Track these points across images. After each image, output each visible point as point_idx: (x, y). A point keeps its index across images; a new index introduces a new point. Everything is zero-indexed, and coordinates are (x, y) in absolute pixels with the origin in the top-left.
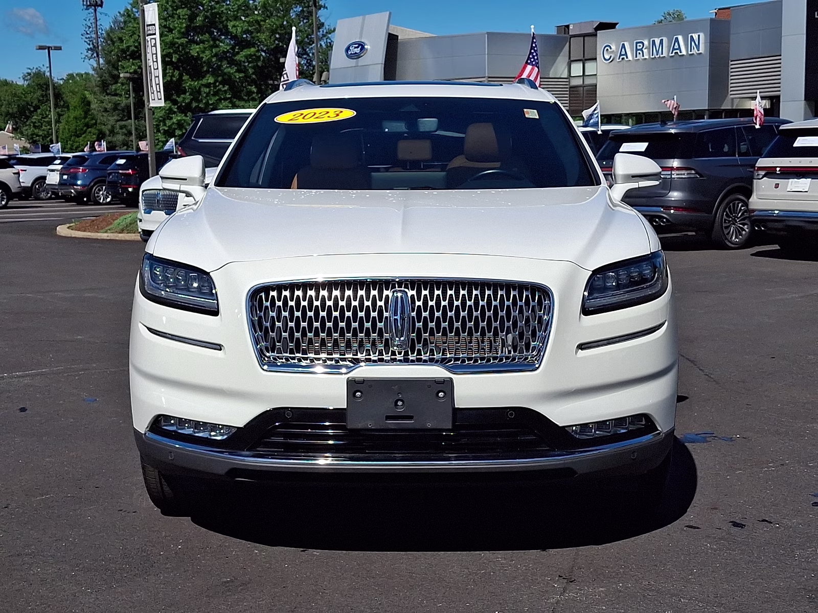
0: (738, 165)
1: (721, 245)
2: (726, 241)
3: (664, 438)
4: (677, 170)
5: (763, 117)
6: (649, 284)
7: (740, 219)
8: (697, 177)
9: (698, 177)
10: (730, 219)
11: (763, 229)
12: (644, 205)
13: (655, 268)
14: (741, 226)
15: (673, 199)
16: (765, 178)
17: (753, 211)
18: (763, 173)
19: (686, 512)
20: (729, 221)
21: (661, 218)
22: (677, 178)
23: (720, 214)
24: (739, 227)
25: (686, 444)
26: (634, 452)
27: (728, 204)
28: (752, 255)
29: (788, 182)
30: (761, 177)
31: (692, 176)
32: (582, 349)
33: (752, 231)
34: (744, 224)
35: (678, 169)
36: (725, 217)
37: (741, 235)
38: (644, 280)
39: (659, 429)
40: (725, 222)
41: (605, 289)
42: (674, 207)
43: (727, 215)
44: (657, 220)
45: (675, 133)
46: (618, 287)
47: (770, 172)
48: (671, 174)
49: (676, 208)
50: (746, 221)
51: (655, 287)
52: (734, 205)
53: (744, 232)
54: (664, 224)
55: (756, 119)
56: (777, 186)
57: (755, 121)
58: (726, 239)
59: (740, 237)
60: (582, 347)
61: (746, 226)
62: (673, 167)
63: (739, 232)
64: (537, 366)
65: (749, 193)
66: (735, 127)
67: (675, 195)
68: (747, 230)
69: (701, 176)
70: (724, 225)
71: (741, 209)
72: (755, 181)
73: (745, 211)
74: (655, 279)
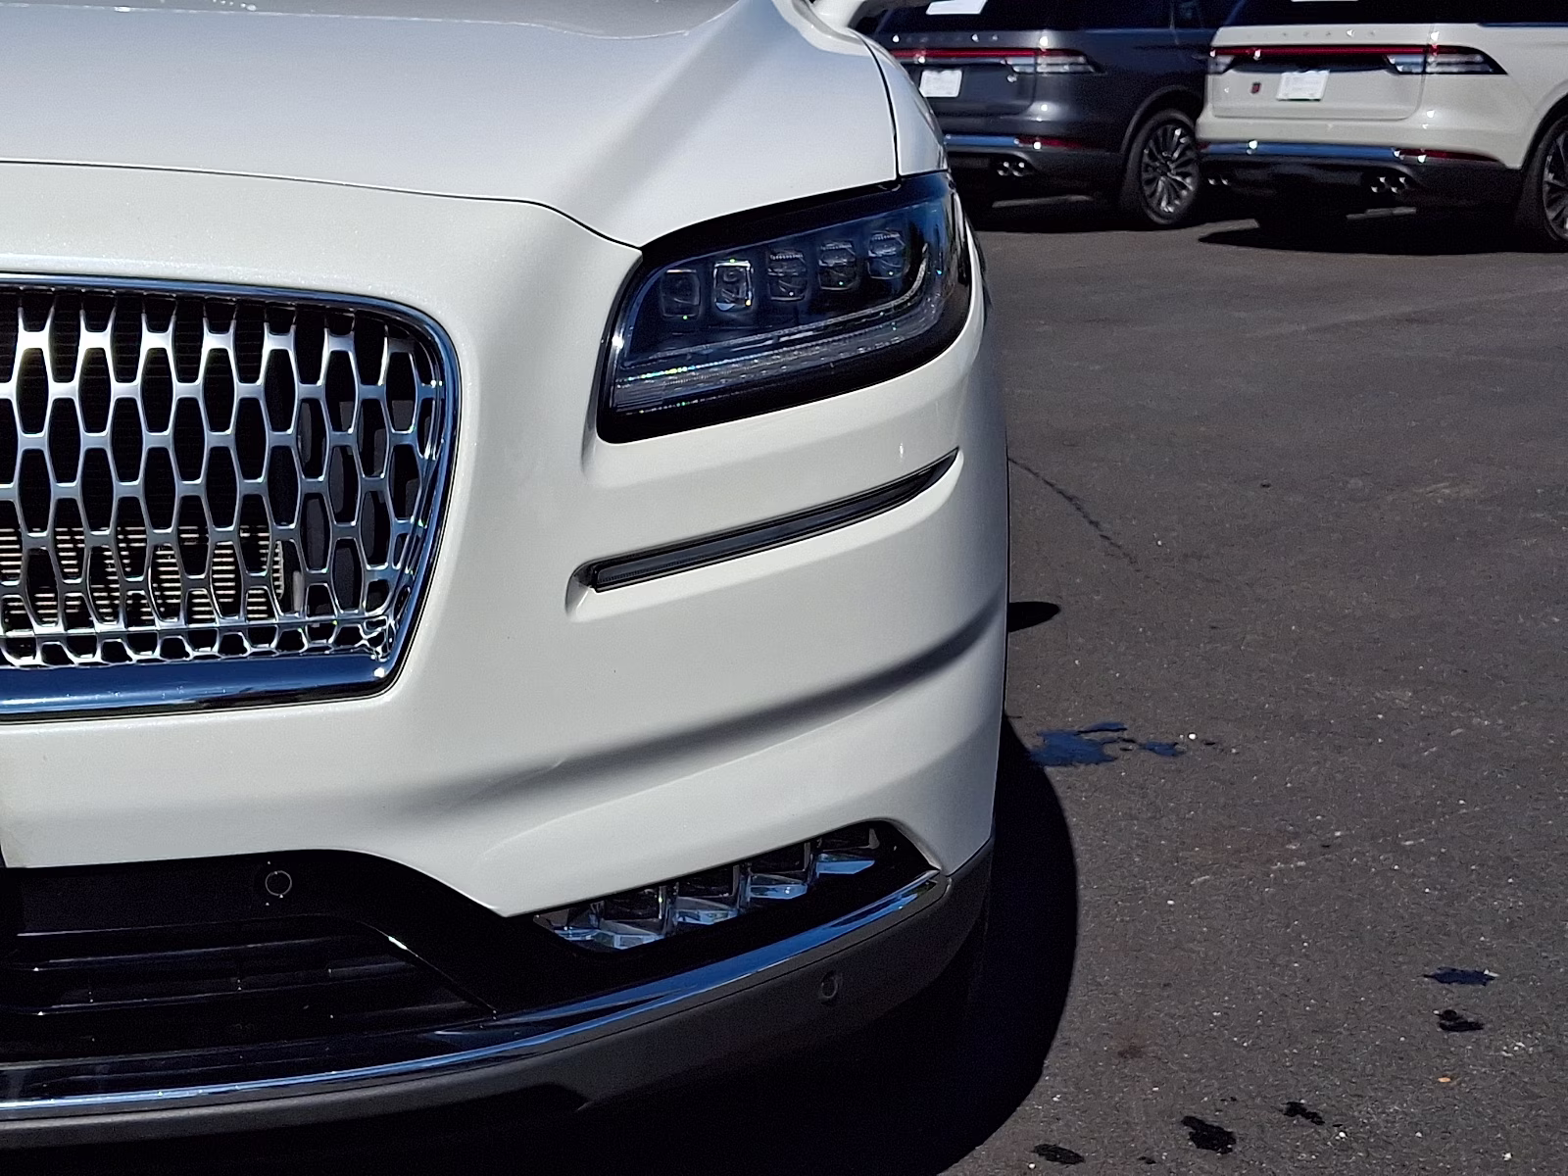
0: (1174, 47)
1: (1138, 219)
2: (1149, 212)
3: (952, 894)
4: (1047, 55)
6: (893, 303)
7: (1179, 162)
8: (1090, 72)
9: (1092, 70)
10: (1158, 164)
11: (1225, 182)
12: (979, 132)
13: (915, 243)
14: (1179, 179)
15: (1039, 119)
16: (1231, 71)
17: (1207, 143)
18: (1227, 60)
19: (1037, 1074)
20: (1155, 169)
21: (1014, 160)
22: (1049, 73)
23: (1137, 151)
24: (1176, 181)
25: (1049, 770)
26: (832, 973)
27: (1154, 129)
28: (1203, 240)
29: (1280, 79)
30: (1222, 68)
31: (1080, 68)
32: (599, 586)
33: (1202, 186)
34: (1185, 175)
35: (1050, 52)
36: (1146, 159)
37: (1178, 197)
38: (870, 288)
39: (932, 863)
40: (1147, 171)
41: (711, 326)
42: (1042, 136)
43: (1151, 155)
44: (1006, 164)
46: (767, 316)
47: (1242, 58)
48: (1036, 65)
49: (1045, 139)
50: (1189, 169)
51: (916, 317)
52: (1165, 132)
53: (1184, 193)
54: (1021, 175)
56: (1256, 88)
58: (1148, 206)
59: (1177, 202)
60: (597, 575)
61: (1188, 180)
62: (1040, 49)
63: (1175, 189)
64: (380, 673)
65: (1195, 104)
67: (1044, 111)
68: (1191, 188)
69: (1098, 68)
70: (1145, 176)
71: (1179, 143)
72: (1210, 78)
73: (1187, 147)
74: (916, 285)
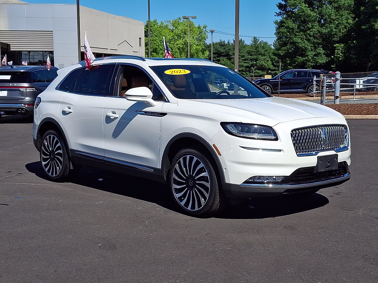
5: (50, 65)
9: (37, 91)
12: (2, 103)
15: (27, 100)
21: (22, 109)
22: (29, 91)
31: (34, 90)
35: (28, 87)
42: (27, 104)
44: (20, 110)
45: (23, 72)
48: (26, 90)
54: (24, 112)
55: (48, 66)
57: (47, 67)
62: (26, 87)
66: (43, 69)
